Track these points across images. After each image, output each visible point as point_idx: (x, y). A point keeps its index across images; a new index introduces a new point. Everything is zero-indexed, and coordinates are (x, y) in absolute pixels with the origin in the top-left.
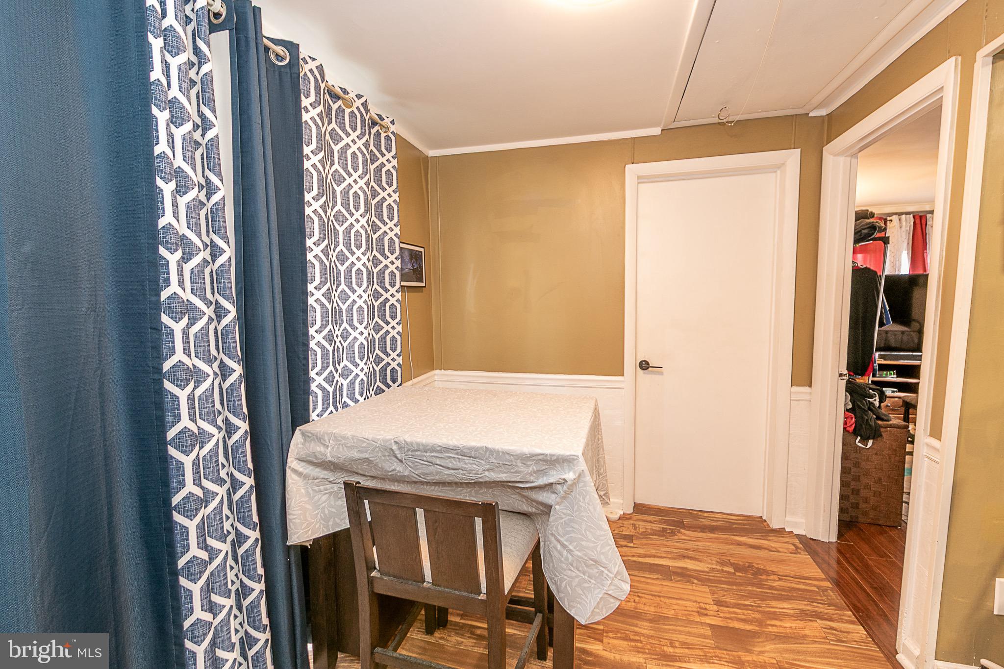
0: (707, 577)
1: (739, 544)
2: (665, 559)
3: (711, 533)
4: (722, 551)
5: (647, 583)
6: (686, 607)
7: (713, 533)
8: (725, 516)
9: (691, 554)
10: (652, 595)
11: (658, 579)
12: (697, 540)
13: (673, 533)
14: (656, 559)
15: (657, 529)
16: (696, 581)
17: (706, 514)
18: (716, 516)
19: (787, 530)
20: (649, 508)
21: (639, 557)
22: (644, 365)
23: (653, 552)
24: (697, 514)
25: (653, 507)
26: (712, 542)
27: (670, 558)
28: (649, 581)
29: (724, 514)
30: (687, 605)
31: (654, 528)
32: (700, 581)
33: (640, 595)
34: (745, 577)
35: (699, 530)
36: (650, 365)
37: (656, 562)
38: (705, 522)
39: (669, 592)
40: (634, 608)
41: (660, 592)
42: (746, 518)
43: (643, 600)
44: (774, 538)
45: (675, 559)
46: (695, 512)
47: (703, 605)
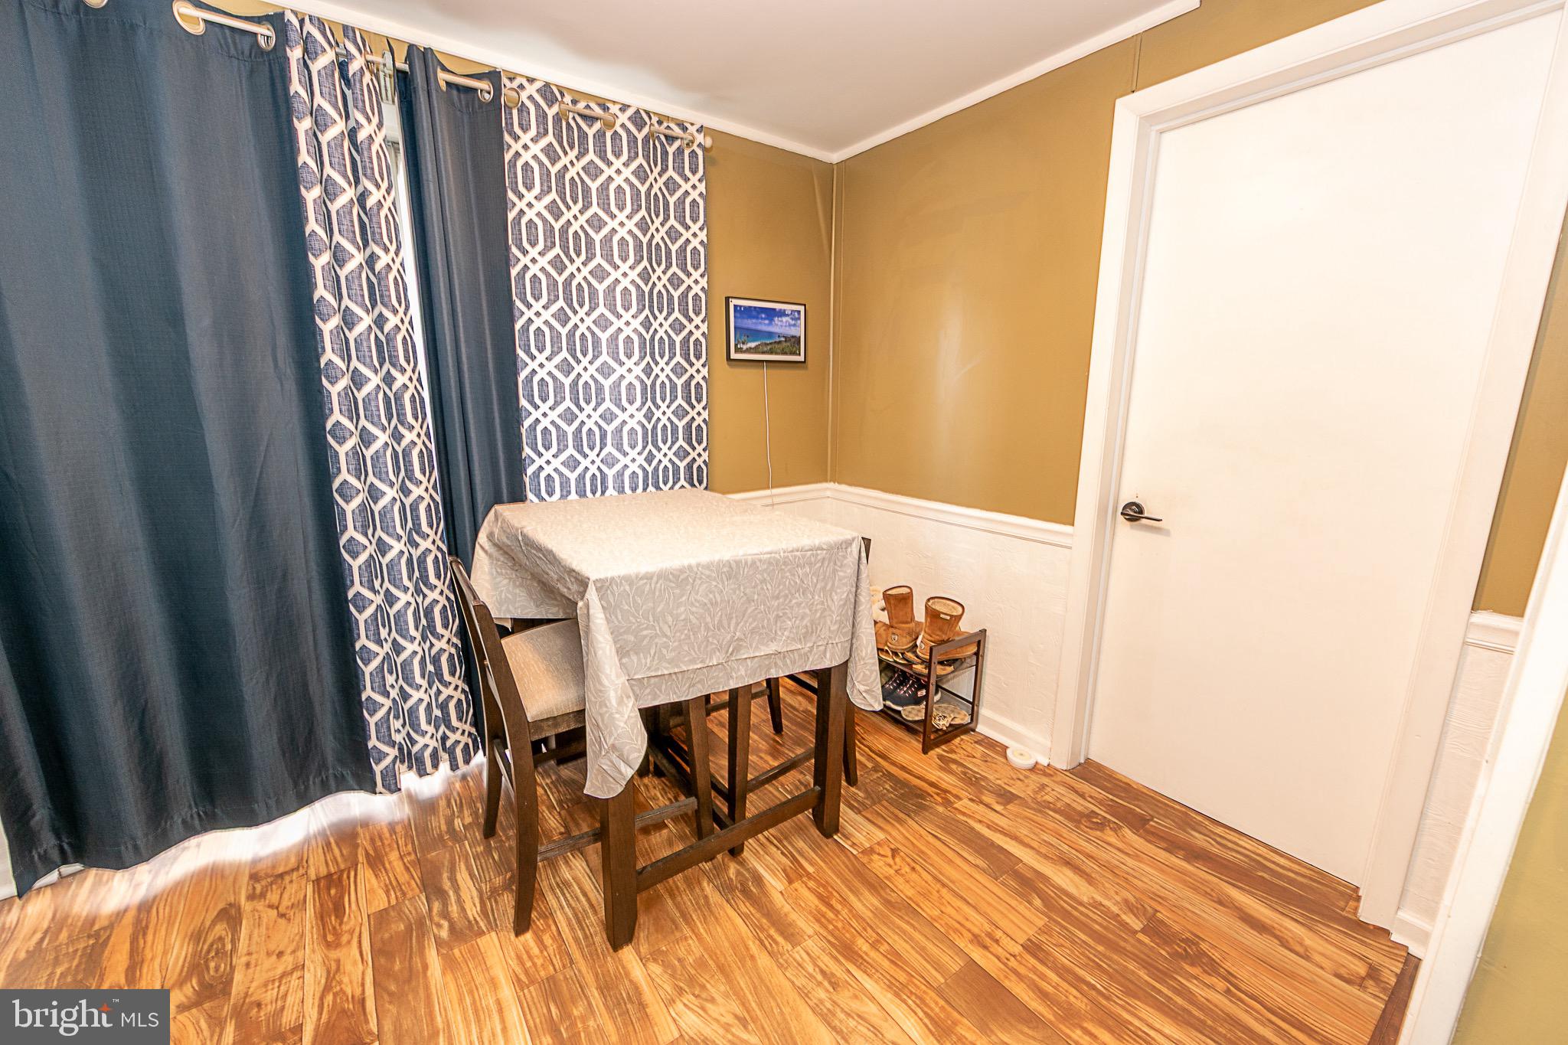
0: (1069, 908)
1: (1222, 902)
2: (1028, 850)
3: (1186, 859)
4: (1163, 893)
5: (950, 861)
6: (967, 920)
7: (1189, 862)
8: (1263, 851)
9: (1089, 866)
10: (935, 878)
11: (976, 866)
12: (1137, 856)
13: (1101, 826)
14: (1013, 843)
15: (1079, 808)
16: (1038, 902)
17: (1219, 830)
18: (1241, 843)
19: (1394, 938)
20: (1111, 776)
21: (989, 827)
22: (1134, 513)
23: (1023, 831)
24: (1200, 823)
25: (1118, 777)
26: (1162, 871)
27: (1038, 852)
28: (958, 861)
29: (1266, 846)
30: (971, 918)
31: (1074, 805)
32: (1045, 906)
33: (918, 868)
34: (1151, 949)
35: (1164, 845)
36: (1146, 515)
37: (1005, 847)
38: (1199, 840)
39: (969, 888)
40: (886, 878)
41: (953, 882)
42: (1315, 876)
43: (914, 876)
44: (1333, 934)
45: (1046, 857)
46: (1199, 818)
47: (999, 934)
